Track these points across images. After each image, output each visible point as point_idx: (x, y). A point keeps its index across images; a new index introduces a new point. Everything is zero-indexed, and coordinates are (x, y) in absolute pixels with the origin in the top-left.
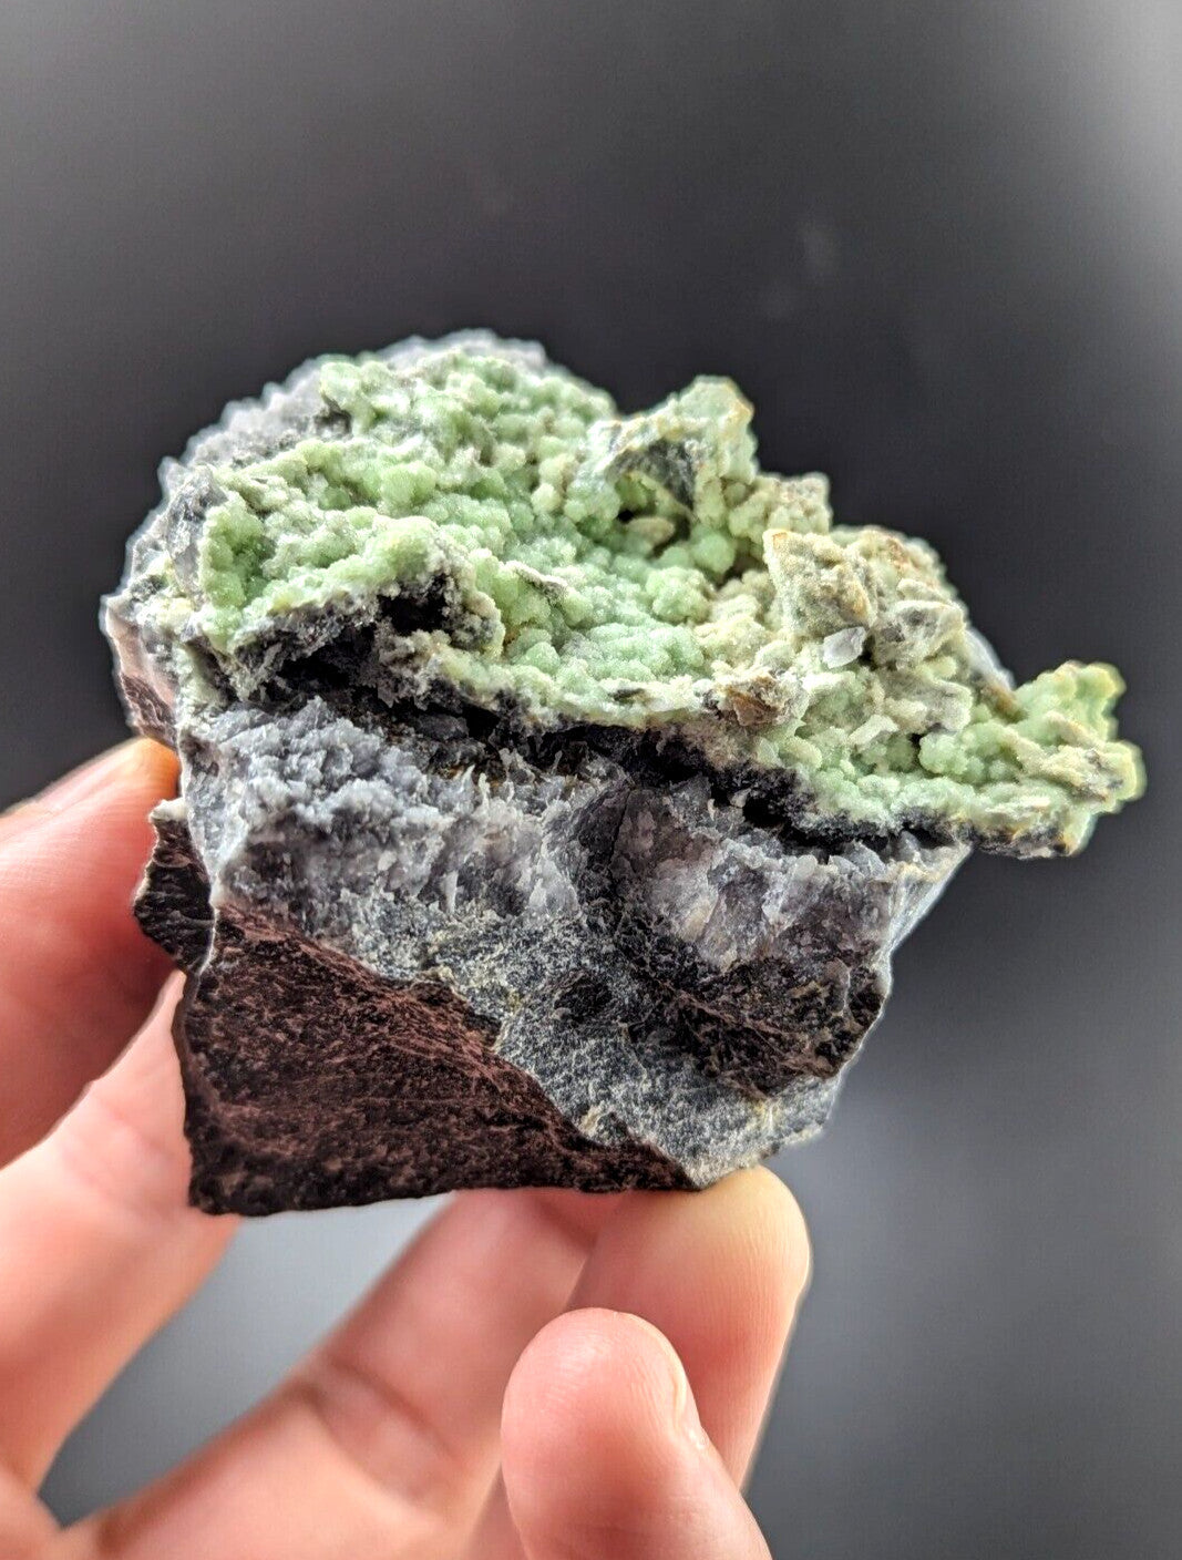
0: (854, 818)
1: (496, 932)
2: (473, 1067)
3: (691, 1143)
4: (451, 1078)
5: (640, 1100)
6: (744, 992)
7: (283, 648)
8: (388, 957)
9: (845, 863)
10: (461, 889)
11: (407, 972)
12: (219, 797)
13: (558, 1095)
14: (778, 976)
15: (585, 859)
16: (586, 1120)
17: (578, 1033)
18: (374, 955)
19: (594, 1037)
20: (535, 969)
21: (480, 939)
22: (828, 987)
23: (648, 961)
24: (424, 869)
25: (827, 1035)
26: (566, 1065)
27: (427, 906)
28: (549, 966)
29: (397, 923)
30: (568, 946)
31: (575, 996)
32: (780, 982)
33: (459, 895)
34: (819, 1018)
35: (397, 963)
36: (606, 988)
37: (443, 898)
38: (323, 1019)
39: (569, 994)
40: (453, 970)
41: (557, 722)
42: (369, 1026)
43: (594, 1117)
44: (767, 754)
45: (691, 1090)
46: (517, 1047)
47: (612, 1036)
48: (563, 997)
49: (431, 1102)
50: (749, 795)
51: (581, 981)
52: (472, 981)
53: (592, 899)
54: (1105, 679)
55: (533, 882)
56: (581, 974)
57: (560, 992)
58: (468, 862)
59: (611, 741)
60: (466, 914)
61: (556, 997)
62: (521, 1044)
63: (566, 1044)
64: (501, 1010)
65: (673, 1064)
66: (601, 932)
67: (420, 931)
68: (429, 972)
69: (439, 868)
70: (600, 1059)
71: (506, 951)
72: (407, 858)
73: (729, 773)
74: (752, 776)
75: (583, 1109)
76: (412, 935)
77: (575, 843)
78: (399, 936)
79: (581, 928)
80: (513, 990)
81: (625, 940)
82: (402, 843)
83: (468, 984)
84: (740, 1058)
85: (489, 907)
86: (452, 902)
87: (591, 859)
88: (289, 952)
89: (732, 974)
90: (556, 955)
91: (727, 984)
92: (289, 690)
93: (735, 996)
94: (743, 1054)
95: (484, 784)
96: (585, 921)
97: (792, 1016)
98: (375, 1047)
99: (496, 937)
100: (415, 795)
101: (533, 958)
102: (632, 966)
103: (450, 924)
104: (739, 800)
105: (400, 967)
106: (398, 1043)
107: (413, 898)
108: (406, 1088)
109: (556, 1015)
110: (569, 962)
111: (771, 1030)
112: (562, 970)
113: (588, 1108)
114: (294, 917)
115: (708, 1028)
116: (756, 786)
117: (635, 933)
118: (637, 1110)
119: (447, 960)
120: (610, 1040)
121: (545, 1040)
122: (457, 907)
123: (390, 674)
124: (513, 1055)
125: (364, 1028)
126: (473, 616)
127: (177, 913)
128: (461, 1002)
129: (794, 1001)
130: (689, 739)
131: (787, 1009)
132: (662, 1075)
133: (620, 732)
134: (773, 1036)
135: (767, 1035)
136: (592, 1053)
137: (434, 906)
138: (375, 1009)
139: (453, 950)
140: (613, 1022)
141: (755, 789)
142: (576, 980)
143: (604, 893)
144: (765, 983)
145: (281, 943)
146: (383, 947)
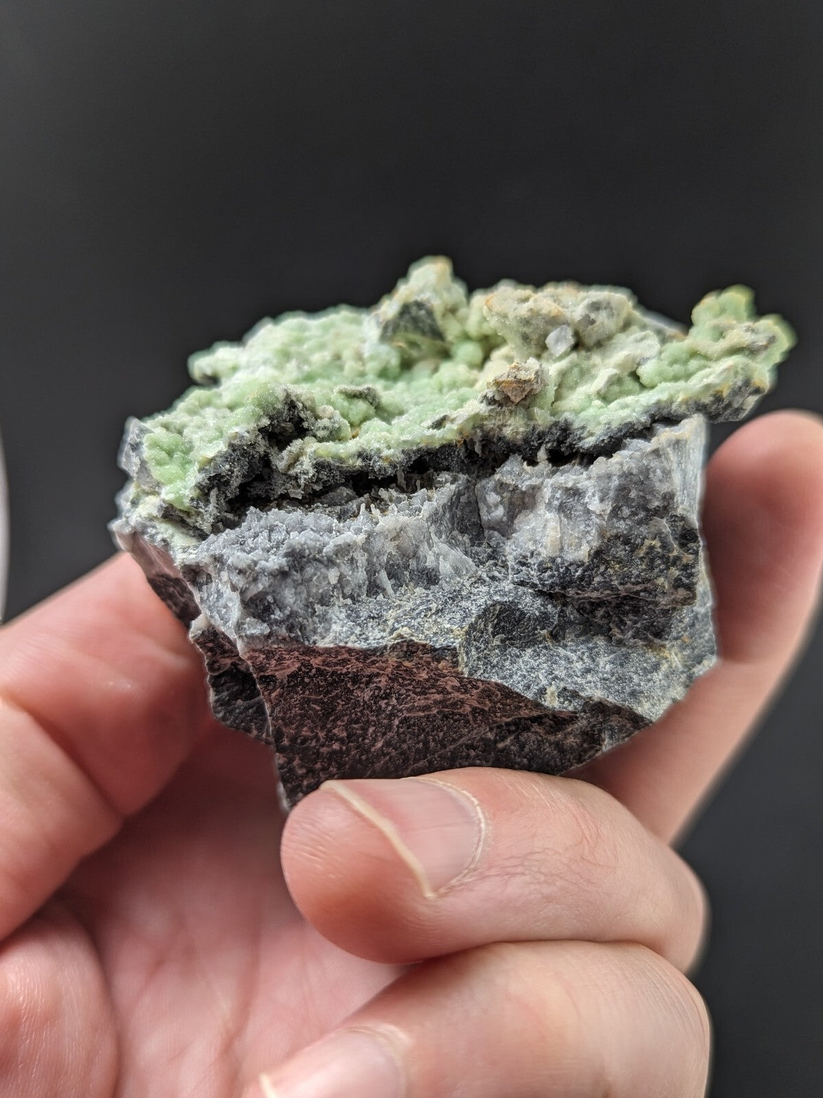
0: (615, 426)
1: (428, 599)
2: (462, 702)
3: (628, 690)
4: (455, 721)
5: (579, 674)
6: (606, 568)
7: (219, 490)
8: (364, 636)
9: (624, 453)
10: (393, 581)
11: (381, 641)
12: (218, 591)
13: (521, 687)
14: (622, 547)
15: (467, 541)
16: (548, 696)
17: (517, 648)
18: (353, 638)
19: (529, 647)
20: (464, 612)
21: (419, 606)
22: (658, 538)
23: (538, 582)
24: (361, 575)
25: (675, 572)
26: (517, 669)
27: (376, 598)
28: (474, 607)
29: (361, 615)
30: (481, 593)
31: (502, 624)
32: (626, 550)
33: (393, 585)
34: (664, 563)
35: (371, 638)
36: (519, 609)
37: (384, 590)
38: (353, 716)
39: (497, 624)
40: (409, 628)
41: (402, 456)
42: (383, 703)
43: (553, 693)
44: (542, 418)
45: (610, 657)
46: (479, 668)
47: (541, 643)
48: (494, 627)
49: (452, 747)
50: (546, 450)
51: (501, 612)
52: (425, 631)
53: (484, 563)
54: (737, 297)
55: (437, 559)
56: (498, 607)
57: (490, 625)
58: (388, 562)
59: (446, 459)
60: (403, 595)
61: (490, 629)
62: (481, 667)
63: (512, 656)
64: (452, 640)
65: (590, 645)
66: (500, 579)
67: (378, 614)
68: (395, 635)
69: (371, 571)
70: (539, 658)
71: (440, 607)
72: (346, 569)
73: (526, 440)
74: (541, 436)
75: (542, 691)
76: (373, 618)
77: (455, 533)
78: (365, 621)
79: (485, 581)
80: (454, 627)
81: (517, 578)
82: (338, 561)
83: (423, 633)
84: (630, 620)
85: (417, 585)
86: (390, 591)
87: (471, 540)
88: (307, 673)
89: (592, 561)
90: (474, 600)
91: (593, 569)
93: (602, 574)
94: (631, 616)
95: (376, 512)
96: (485, 576)
97: (644, 570)
98: (396, 722)
99: (429, 601)
100: (334, 532)
101: (461, 606)
102: (530, 591)
103: (395, 604)
104: (542, 455)
105: (374, 639)
106: (409, 710)
107: (364, 597)
108: (432, 744)
109: (496, 642)
110: (486, 601)
111: (638, 588)
112: (482, 607)
113: (546, 690)
114: (293, 635)
115: (600, 612)
116: (547, 440)
117: (522, 571)
118: (579, 680)
119: (402, 624)
120: (541, 646)
121: (497, 659)
122: (395, 593)
123: (290, 477)
124: (479, 674)
125: (380, 707)
126: (323, 420)
127: (240, 702)
128: (424, 646)
129: (642, 559)
130: (491, 433)
131: (640, 567)
132: (586, 654)
133: (447, 448)
134: (641, 591)
135: (637, 593)
136: (531, 657)
137: (380, 597)
138: (379, 688)
139: (404, 617)
140: (536, 632)
141: (548, 442)
142: (497, 612)
143: (490, 557)
144: (617, 556)
145: (300, 669)
146: (358, 630)
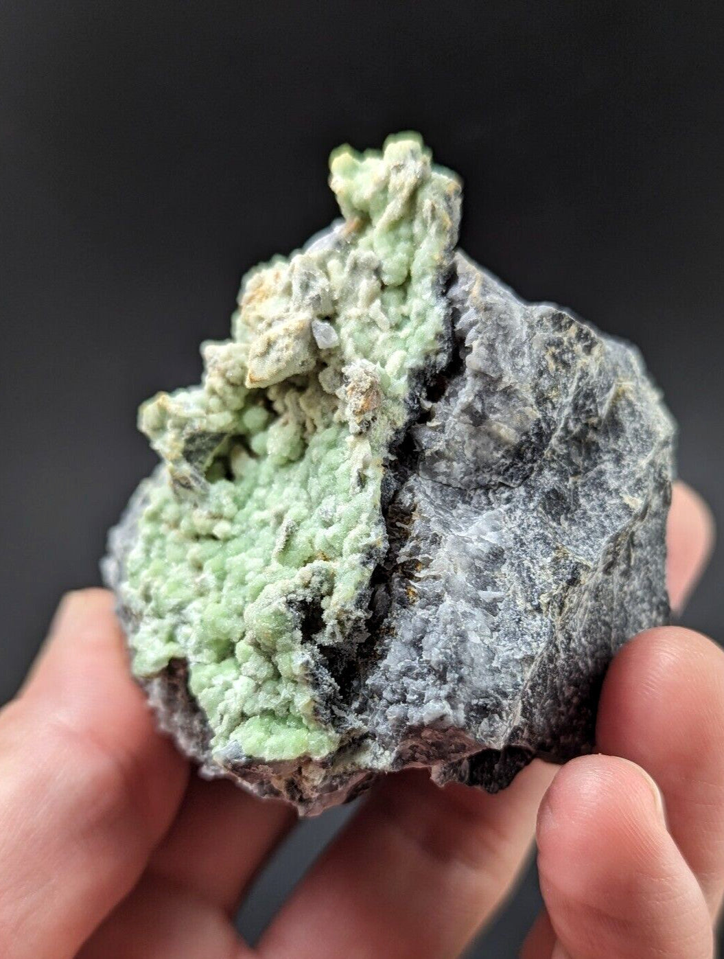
0: (442, 329)
1: (516, 565)
2: (597, 578)
3: (644, 437)
4: (602, 590)
5: (618, 470)
6: (551, 402)
8: (535, 635)
9: (471, 334)
10: (489, 588)
11: (544, 623)
13: (618, 523)
14: (542, 380)
15: (464, 506)
16: (632, 505)
17: (576, 510)
18: (534, 645)
19: (578, 500)
20: (538, 539)
21: (521, 576)
22: (549, 348)
23: (530, 465)
24: (478, 612)
25: (579, 347)
26: (598, 519)
27: (500, 610)
28: (537, 530)
29: (513, 630)
30: (522, 518)
31: (553, 512)
32: (546, 379)
33: (493, 590)
34: (568, 352)
35: (539, 630)
36: (548, 492)
37: (495, 600)
38: (566, 674)
39: (552, 516)
40: (543, 593)
41: (380, 526)
42: (573, 645)
43: (630, 500)
44: (401, 386)
45: (611, 437)
46: (587, 550)
47: (577, 488)
48: (554, 520)
49: (615, 603)
50: (424, 399)
51: (544, 508)
52: (549, 581)
53: (490, 502)
55: (482, 540)
56: (540, 509)
57: (551, 523)
58: (472, 584)
59: (389, 490)
60: (504, 585)
61: (554, 524)
62: (585, 548)
63: (583, 518)
64: (568, 562)
65: (594, 448)
66: (511, 495)
67: (518, 615)
68: (544, 609)
69: (476, 602)
70: (592, 496)
71: (528, 558)
72: (471, 624)
73: (411, 411)
74: (413, 397)
75: (626, 507)
76: (520, 620)
77: (454, 512)
78: (521, 629)
79: (510, 509)
80: (554, 554)
81: (517, 480)
82: (463, 628)
83: (550, 584)
84: (591, 404)
85: (499, 568)
86: (498, 594)
87: (464, 502)
88: (528, 698)
89: (540, 410)
90: (529, 526)
91: (546, 414)
92: (360, 699)
93: (554, 408)
94: (588, 403)
95: (422, 574)
96: (504, 506)
97: (567, 371)
98: (583, 639)
99: (519, 565)
100: (431, 619)
101: (531, 541)
102: (533, 475)
103: (512, 596)
104: (428, 405)
105: (541, 628)
106: (581, 626)
107: (496, 619)
108: (607, 619)
109: (565, 524)
110: (533, 517)
111: (575, 384)
112: (538, 522)
113: (625, 504)
115: (571, 425)
116: (418, 394)
117: (512, 473)
118: (625, 472)
119: (536, 598)
120: (580, 489)
121: (581, 532)
122: (500, 591)
123: (350, 635)
124: (592, 553)
125: (573, 648)
126: (312, 582)
128: (563, 588)
129: (557, 370)
130: (389, 438)
131: (562, 374)
132: (601, 455)
133: (385, 484)
134: (578, 383)
135: (578, 387)
136: (589, 501)
137: (501, 605)
138: (562, 642)
139: (529, 593)
140: (568, 487)
141: (421, 394)
142: (543, 512)
143: (486, 494)
144: (546, 388)
145: (523, 702)
146: (529, 639)
